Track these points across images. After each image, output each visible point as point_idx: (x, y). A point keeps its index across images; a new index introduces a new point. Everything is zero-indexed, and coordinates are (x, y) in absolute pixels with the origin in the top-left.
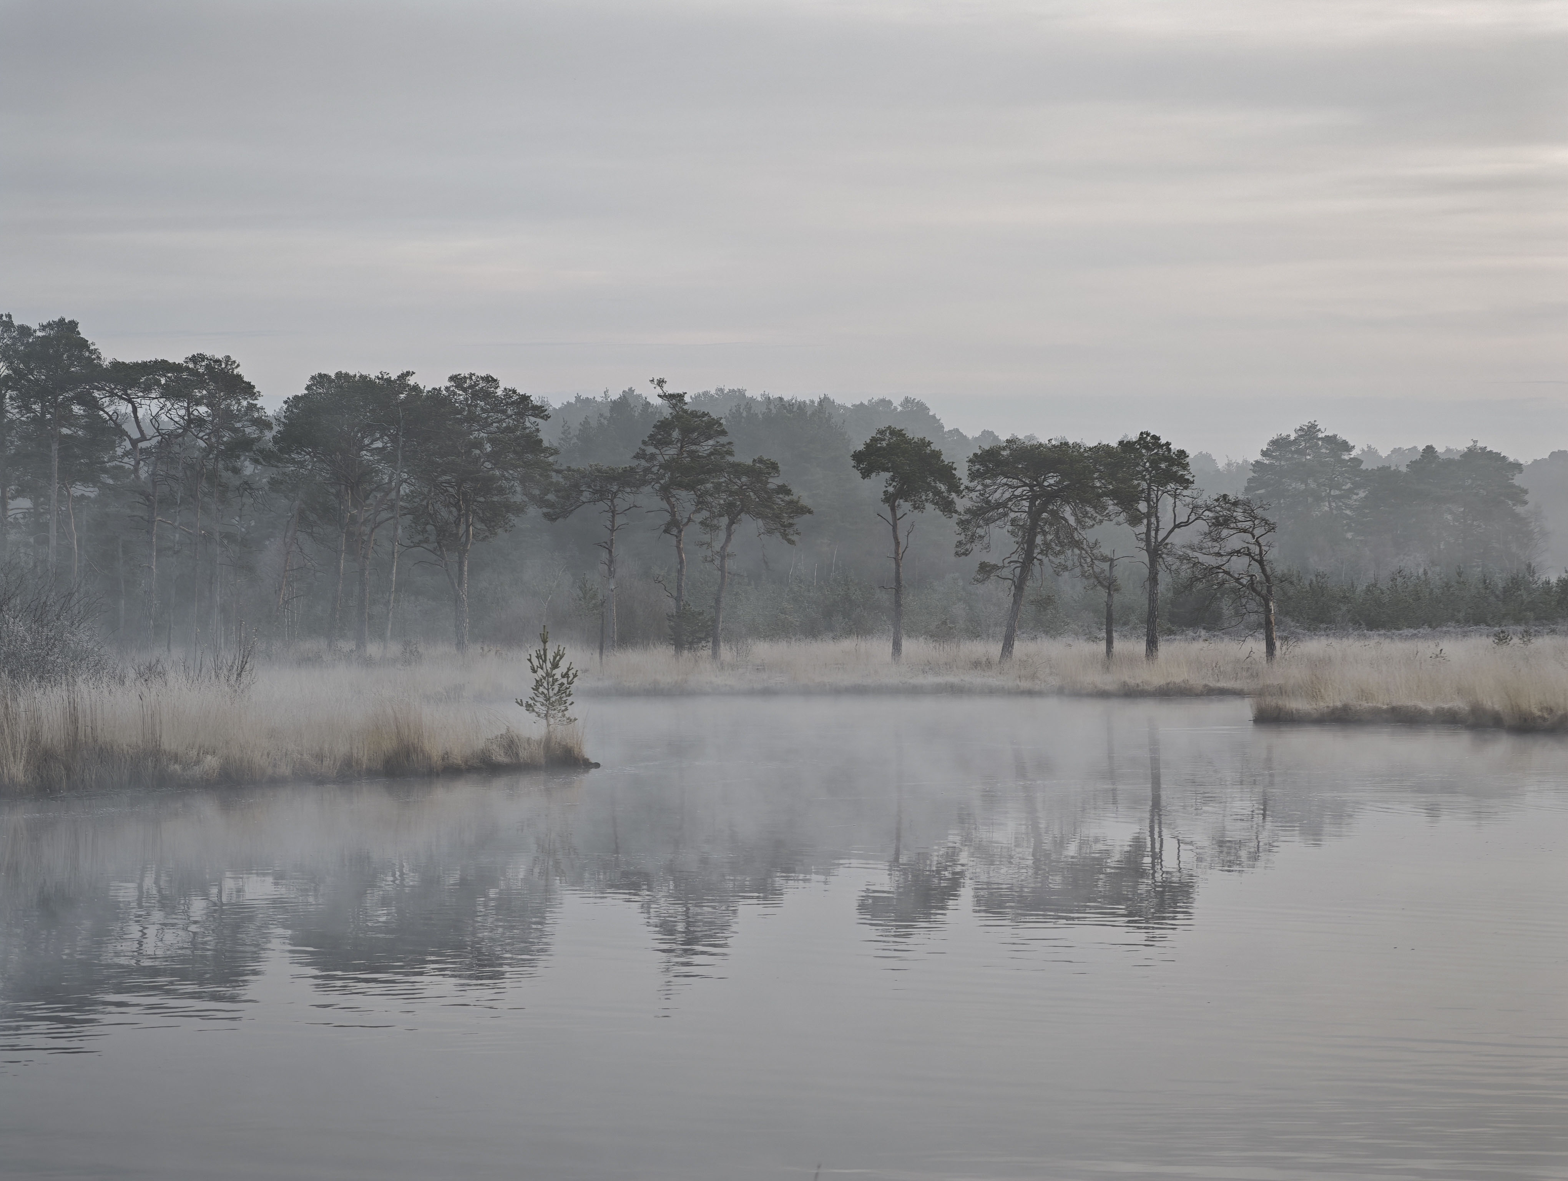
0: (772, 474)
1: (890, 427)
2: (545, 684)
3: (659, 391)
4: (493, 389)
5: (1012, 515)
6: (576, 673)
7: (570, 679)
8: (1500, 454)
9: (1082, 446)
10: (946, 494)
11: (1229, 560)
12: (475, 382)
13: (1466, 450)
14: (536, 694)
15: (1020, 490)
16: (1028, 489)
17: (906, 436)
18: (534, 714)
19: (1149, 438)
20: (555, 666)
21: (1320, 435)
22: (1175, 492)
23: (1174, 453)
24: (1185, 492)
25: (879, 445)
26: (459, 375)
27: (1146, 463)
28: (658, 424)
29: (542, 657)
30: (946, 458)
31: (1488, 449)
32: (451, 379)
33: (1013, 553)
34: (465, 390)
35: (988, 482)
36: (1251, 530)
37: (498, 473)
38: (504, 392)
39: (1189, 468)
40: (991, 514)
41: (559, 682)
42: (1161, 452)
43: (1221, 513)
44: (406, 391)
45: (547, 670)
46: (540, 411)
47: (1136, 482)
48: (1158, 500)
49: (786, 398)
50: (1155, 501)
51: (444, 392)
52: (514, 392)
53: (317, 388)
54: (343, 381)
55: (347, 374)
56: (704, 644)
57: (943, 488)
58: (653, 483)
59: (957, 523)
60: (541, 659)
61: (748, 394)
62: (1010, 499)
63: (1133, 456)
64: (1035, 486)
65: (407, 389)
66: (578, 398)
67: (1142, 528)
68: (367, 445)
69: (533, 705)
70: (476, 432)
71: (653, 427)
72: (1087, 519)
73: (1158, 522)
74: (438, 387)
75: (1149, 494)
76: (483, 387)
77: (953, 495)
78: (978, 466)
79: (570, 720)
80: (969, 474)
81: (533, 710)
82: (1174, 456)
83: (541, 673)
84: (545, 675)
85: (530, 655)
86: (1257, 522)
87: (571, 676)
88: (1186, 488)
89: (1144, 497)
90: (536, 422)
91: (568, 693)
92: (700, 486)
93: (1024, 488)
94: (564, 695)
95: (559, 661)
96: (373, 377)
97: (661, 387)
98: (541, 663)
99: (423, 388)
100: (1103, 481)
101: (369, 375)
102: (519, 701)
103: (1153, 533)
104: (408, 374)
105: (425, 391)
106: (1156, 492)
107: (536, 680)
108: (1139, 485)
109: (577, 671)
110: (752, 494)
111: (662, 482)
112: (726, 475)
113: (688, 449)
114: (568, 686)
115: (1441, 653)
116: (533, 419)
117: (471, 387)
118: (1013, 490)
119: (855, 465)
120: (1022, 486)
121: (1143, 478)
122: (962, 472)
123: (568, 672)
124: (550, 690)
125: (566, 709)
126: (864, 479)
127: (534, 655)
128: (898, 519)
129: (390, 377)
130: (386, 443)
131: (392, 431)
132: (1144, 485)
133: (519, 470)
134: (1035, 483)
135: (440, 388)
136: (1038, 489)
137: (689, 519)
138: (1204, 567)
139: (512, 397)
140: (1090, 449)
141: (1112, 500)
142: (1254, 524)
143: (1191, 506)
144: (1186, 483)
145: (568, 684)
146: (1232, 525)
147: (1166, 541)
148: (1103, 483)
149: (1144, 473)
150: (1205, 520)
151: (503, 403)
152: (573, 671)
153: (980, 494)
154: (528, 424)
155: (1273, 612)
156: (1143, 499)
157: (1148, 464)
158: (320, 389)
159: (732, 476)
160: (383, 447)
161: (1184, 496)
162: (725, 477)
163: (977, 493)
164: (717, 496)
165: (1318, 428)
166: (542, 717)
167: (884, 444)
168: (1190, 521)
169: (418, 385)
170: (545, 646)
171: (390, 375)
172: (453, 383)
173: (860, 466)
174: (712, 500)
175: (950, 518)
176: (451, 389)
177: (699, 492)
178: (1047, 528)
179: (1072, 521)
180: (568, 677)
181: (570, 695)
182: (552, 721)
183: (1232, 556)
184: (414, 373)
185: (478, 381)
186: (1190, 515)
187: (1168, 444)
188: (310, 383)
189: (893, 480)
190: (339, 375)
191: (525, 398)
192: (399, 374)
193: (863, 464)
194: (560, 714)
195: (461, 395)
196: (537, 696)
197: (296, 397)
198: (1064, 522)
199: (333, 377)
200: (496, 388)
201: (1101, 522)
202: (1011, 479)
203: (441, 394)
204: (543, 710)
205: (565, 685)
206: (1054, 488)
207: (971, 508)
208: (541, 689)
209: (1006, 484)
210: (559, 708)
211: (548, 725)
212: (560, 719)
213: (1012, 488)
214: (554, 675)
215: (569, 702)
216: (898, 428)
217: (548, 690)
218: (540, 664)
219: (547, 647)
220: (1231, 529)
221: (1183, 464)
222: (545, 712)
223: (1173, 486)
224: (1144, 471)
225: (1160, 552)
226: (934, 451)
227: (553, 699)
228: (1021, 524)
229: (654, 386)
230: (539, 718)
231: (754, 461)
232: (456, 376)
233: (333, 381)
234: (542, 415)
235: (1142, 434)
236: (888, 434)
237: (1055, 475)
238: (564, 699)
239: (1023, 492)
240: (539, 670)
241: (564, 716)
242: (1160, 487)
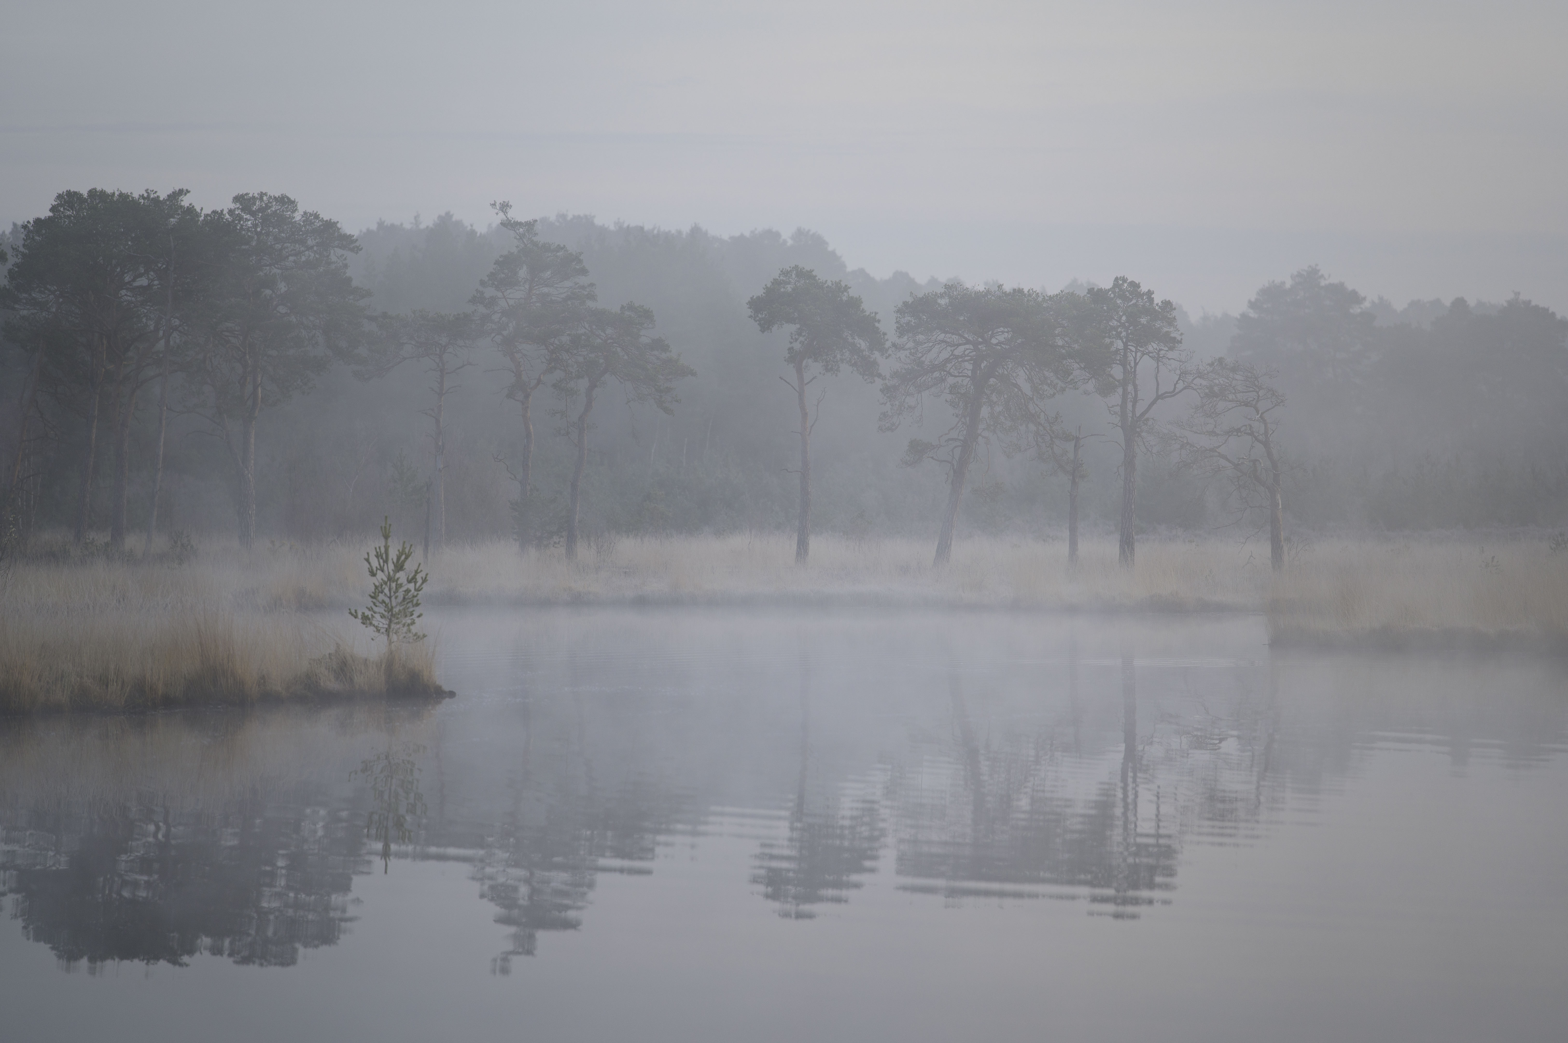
0: (646, 325)
1: (797, 266)
2: (386, 591)
3: (501, 216)
4: (289, 213)
5: (951, 380)
6: (426, 578)
7: (418, 585)
8: (1548, 310)
9: (1040, 295)
10: (867, 353)
11: (1226, 441)
12: (266, 204)
13: (1505, 304)
14: (374, 604)
15: (962, 348)
16: (971, 347)
17: (817, 278)
18: (372, 628)
19: (1126, 285)
20: (399, 567)
21: (1323, 283)
22: (1158, 354)
23: (1157, 305)
24: (1171, 354)
25: (782, 290)
26: (247, 194)
27: (1121, 316)
28: (500, 259)
29: (383, 556)
30: (868, 307)
31: (1533, 304)
32: (237, 199)
33: (952, 429)
34: (253, 214)
35: (921, 337)
36: (1254, 403)
37: (294, 320)
38: (303, 217)
39: (1176, 324)
40: (924, 378)
41: (404, 589)
42: (1140, 303)
43: (1217, 381)
44: (179, 214)
45: (389, 573)
46: (347, 242)
47: (1108, 340)
48: (1136, 364)
49: (648, 227)
50: (1132, 364)
51: (227, 216)
52: (316, 216)
53: (64, 209)
54: (97, 201)
55: (103, 193)
56: (555, 539)
57: (862, 344)
58: (493, 335)
59: (881, 390)
60: (382, 558)
61: (598, 222)
62: (948, 360)
63: (1105, 308)
64: (981, 343)
65: (179, 212)
66: (381, 224)
67: (1115, 399)
68: (129, 283)
69: (370, 616)
70: (268, 268)
71: (495, 264)
72: (1046, 387)
73: (1136, 391)
74: (219, 210)
75: (1125, 356)
76: (276, 211)
77: (877, 355)
78: (909, 318)
79: (418, 637)
80: (898, 328)
81: (371, 624)
82: (1157, 308)
83: (381, 576)
84: (386, 579)
85: (368, 554)
86: (1261, 393)
87: (420, 581)
88: (1171, 349)
89: (1119, 360)
90: (343, 255)
91: (415, 602)
92: (553, 340)
93: (967, 346)
94: (410, 605)
95: (404, 561)
96: (136, 195)
97: (505, 213)
98: (382, 564)
99: (199, 211)
100: (1066, 339)
101: (131, 193)
102: (353, 612)
103: (1130, 406)
104: (181, 192)
105: (203, 215)
106: (1134, 354)
107: (375, 586)
108: (1112, 343)
109: (427, 574)
110: (619, 349)
111: (505, 333)
112: (587, 326)
113: (538, 292)
114: (415, 593)
115: (1492, 561)
116: (340, 252)
117: (261, 210)
118: (952, 348)
119: (752, 314)
120: (965, 344)
121: (1118, 336)
122: (888, 325)
123: (415, 575)
124: (393, 599)
125: (413, 623)
126: (763, 332)
127: (373, 554)
128: (806, 384)
129: (158, 197)
130: (153, 280)
131: (160, 265)
132: (1119, 344)
133: (321, 316)
134: (980, 340)
135: (222, 211)
136: (984, 348)
137: (539, 381)
138: (1195, 448)
139: (313, 223)
140: (1051, 298)
141: (1078, 363)
142: (1259, 396)
143: (1178, 372)
144: (1172, 342)
145: (415, 590)
146: (1231, 397)
147: (1146, 416)
148: (1066, 342)
149: (1119, 330)
150: (1195, 390)
151: (301, 231)
152: (423, 574)
153: (911, 354)
154: (333, 258)
155: (1280, 507)
156: (1118, 362)
157: (1124, 318)
158: (69, 210)
159: (594, 327)
160: (149, 285)
161: (1169, 359)
162: (585, 328)
163: (907, 352)
164: (575, 352)
165: (1320, 274)
166: (383, 633)
167: (789, 288)
168: (1177, 390)
169: (193, 207)
170: (386, 543)
171: (158, 194)
172: (238, 205)
173: (758, 316)
174: (568, 358)
175: (871, 383)
176: (237, 212)
177: (552, 347)
178: (994, 397)
179: (1026, 388)
180: (416, 583)
181: (417, 605)
182: (394, 638)
183: (1229, 436)
184: (188, 191)
185: (271, 203)
186: (1177, 383)
187: (1150, 293)
188: (56, 203)
189: (800, 334)
190: (92, 193)
191: (330, 226)
192: (170, 192)
193: (762, 314)
194: (405, 629)
195: (249, 220)
196: (376, 606)
197: (38, 221)
198: (1016, 390)
199: (85, 195)
200: (294, 211)
201: (1063, 390)
202: (950, 335)
203: (223, 218)
204: (383, 623)
205: (411, 593)
206: (1004, 346)
207: (899, 370)
208: (381, 597)
209: (943, 341)
210: (404, 621)
211: (390, 643)
212: (404, 635)
213: (951, 347)
214: (398, 579)
215: (416, 614)
216: (808, 268)
217: (390, 598)
218: (380, 565)
219: (389, 544)
220: (1230, 401)
221: (1169, 318)
222: (386, 626)
223: (1155, 346)
224: (1120, 326)
225: (1138, 430)
226: (852, 298)
227: (396, 610)
228: (963, 391)
229: (496, 211)
230: (377, 634)
231: (623, 307)
232: (242, 196)
233: (85, 200)
234: (352, 246)
235: (1116, 279)
236: (794, 276)
237: (1006, 330)
238: (411, 610)
239: (965, 351)
240: (379, 572)
241: (410, 631)
242: (1139, 348)
